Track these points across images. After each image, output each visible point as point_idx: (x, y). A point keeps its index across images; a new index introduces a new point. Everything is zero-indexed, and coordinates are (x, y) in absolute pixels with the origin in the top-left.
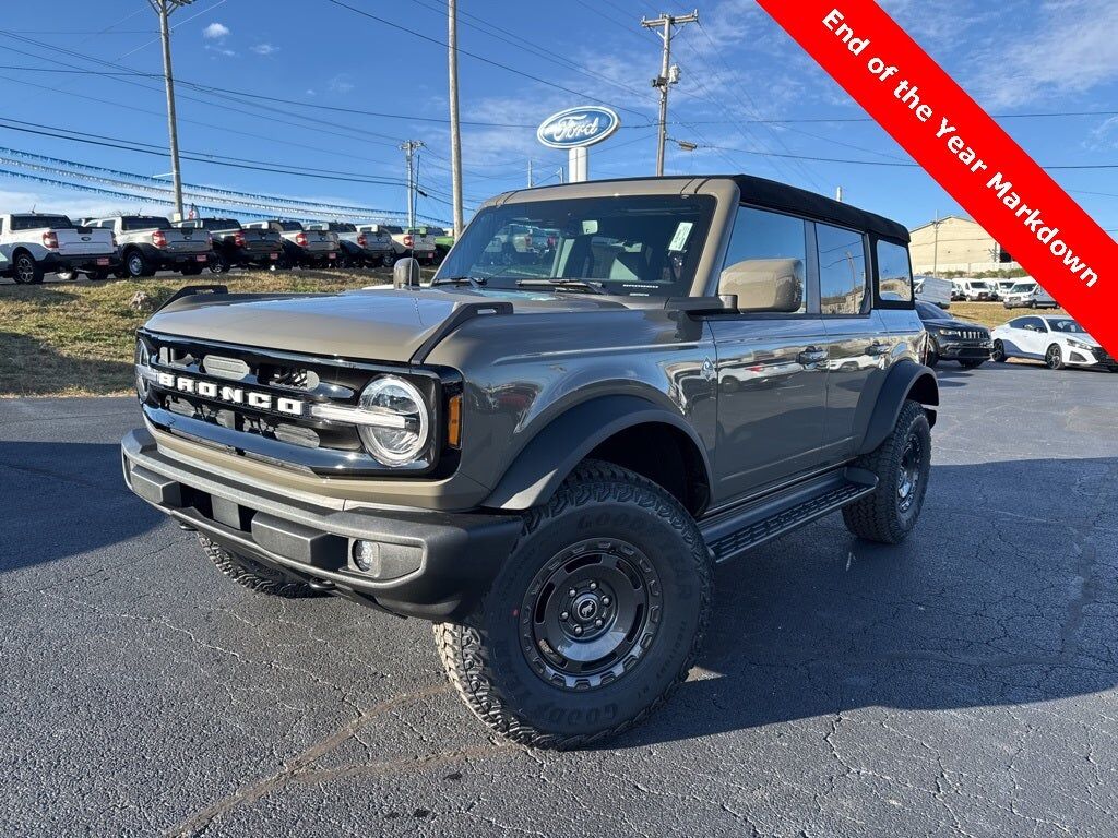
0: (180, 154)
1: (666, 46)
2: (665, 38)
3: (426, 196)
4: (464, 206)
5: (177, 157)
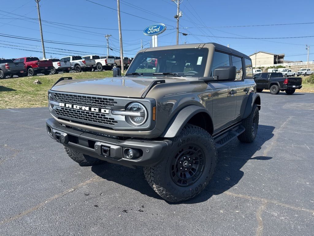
0: (44, 41)
1: (178, 6)
2: (178, 4)
3: (112, 50)
4: (123, 52)
5: (43, 42)
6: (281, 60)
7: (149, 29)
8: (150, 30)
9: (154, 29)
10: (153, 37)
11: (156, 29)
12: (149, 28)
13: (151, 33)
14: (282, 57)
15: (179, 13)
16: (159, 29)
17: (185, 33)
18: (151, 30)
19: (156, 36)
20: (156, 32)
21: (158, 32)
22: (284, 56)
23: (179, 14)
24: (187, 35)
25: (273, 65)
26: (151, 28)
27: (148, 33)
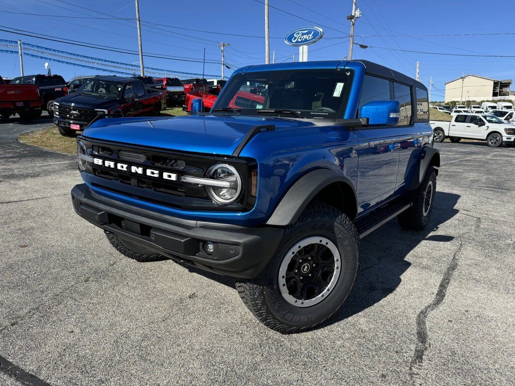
6: (504, 90)
7: (295, 36)
8: (295, 38)
9: (302, 35)
10: (301, 48)
11: (306, 36)
12: (295, 32)
13: (297, 42)
14: (507, 85)
15: (355, 11)
16: (311, 35)
17: (364, 44)
18: (298, 37)
19: (306, 47)
20: (306, 40)
21: (309, 40)
22: (510, 83)
23: (355, 14)
24: (367, 47)
25: (491, 98)
26: (298, 33)
27: (294, 41)
